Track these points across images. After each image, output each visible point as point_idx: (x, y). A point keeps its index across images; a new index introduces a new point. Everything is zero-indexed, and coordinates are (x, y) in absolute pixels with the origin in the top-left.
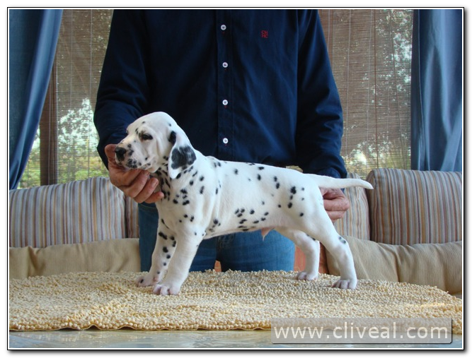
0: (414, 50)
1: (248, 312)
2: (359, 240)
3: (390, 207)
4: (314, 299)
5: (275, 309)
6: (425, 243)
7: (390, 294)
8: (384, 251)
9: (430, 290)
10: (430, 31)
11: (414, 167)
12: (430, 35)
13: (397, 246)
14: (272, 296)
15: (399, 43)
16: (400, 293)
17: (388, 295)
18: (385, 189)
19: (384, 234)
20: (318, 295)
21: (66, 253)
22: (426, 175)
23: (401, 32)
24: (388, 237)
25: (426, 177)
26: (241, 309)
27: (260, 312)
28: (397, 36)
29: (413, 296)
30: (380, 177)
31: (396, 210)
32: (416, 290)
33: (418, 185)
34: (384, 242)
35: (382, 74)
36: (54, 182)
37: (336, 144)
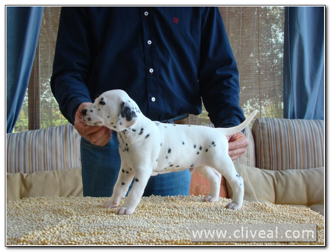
0: (285, 36)
1: (166, 231)
2: (248, 167)
3: (269, 144)
4: (217, 220)
5: (187, 228)
6: (294, 169)
7: (276, 215)
8: (266, 174)
9: (305, 211)
10: (296, 23)
11: (286, 116)
12: (297, 26)
13: (274, 171)
14: (185, 217)
15: (275, 31)
16: (283, 214)
17: (274, 216)
18: (266, 132)
19: (265, 163)
20: (220, 216)
21: (46, 177)
22: (294, 122)
23: (277, 23)
24: (268, 165)
25: (294, 124)
26: (161, 228)
27: (176, 231)
28: (274, 26)
29: (293, 216)
30: (262, 124)
31: (273, 146)
32: (295, 211)
33: (289, 129)
34: (265, 169)
35: (264, 52)
36: (38, 127)
37: (236, 98)
